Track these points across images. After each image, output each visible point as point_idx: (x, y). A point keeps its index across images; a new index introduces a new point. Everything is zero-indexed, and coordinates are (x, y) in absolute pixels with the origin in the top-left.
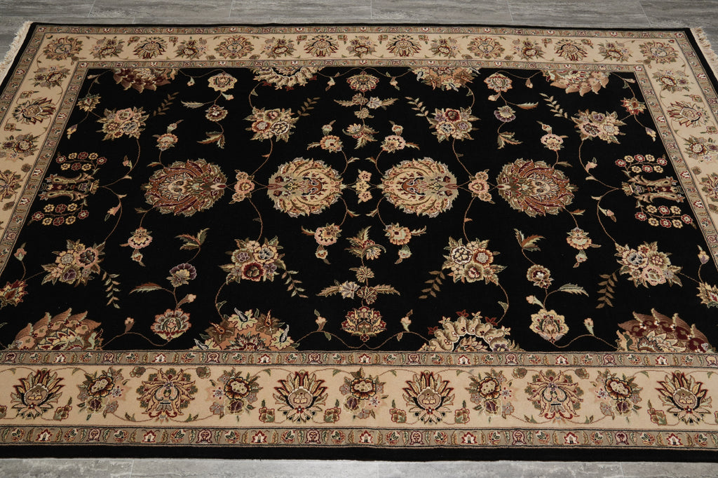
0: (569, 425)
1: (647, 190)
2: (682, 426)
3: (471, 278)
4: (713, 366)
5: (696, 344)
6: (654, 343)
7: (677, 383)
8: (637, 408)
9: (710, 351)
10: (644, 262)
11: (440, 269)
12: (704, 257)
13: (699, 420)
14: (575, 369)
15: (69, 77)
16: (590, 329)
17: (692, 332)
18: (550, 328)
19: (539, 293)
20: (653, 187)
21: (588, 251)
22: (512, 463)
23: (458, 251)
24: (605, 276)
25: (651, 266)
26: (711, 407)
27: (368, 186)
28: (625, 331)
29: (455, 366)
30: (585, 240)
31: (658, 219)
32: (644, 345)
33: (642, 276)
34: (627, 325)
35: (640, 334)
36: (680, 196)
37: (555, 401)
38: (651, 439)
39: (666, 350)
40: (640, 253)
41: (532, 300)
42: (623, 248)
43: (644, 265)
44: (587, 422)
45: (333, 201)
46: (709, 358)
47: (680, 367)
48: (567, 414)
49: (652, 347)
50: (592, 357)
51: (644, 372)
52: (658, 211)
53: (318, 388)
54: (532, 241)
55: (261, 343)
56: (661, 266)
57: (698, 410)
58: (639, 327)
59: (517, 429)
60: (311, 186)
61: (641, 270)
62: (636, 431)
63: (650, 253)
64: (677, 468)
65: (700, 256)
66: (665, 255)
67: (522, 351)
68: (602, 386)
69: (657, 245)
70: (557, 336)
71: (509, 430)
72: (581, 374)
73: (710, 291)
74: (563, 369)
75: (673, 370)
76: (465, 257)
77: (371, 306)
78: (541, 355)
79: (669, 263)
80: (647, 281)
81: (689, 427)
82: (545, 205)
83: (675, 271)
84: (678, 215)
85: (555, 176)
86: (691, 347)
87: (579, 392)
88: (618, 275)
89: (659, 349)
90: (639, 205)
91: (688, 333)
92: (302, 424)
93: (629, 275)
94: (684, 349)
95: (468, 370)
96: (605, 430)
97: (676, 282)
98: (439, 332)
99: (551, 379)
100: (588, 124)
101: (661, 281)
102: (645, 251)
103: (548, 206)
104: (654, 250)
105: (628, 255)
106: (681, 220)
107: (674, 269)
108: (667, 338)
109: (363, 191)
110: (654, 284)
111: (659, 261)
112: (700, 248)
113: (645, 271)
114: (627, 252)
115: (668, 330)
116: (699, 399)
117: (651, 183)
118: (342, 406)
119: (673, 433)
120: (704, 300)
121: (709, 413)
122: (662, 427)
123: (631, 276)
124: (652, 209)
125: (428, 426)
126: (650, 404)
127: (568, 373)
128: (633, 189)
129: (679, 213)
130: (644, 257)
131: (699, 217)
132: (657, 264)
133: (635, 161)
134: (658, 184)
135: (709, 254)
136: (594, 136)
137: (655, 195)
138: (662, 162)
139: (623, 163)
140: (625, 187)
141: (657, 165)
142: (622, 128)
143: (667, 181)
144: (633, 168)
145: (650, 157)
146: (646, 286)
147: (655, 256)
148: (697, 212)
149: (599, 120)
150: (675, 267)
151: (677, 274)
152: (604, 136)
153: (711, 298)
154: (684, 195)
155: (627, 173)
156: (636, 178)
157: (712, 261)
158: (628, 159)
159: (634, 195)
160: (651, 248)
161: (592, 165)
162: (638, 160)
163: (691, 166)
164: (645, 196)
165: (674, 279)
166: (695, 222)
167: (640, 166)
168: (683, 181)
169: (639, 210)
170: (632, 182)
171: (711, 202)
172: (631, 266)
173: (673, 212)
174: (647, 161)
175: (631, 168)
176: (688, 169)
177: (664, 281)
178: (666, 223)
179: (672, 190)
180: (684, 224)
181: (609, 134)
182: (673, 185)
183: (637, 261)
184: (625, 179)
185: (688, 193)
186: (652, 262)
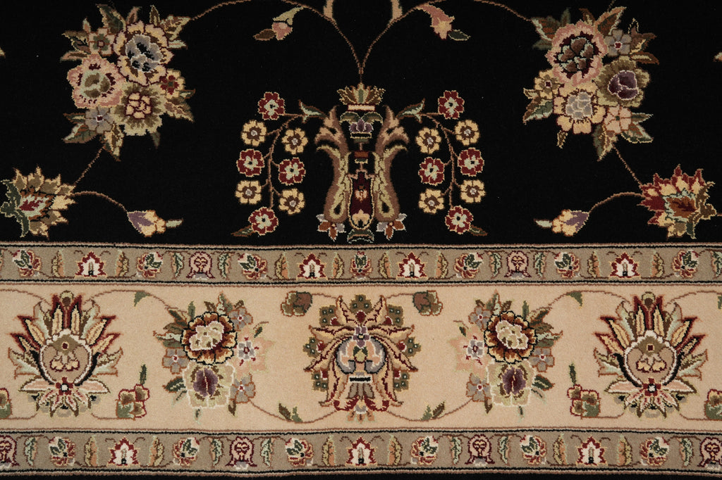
1: (363, 150)
10: (135, 72)
12: (147, 223)
20: (370, 168)
25: (121, 86)
31: (263, 148)
33: (94, 57)
36: (340, 229)
40: (161, 71)
42: (175, 34)
43: (126, 71)
52: (289, 155)
56: (122, 111)
61: (113, 58)
63: (163, 97)
65: (150, 215)
66: (153, 130)
69: (182, 119)
73: (50, 203)
79: (130, 131)
80: (79, 62)
83: (108, 137)
84: (277, 203)
90: (308, 113)
97: (76, 129)
100: (596, 52)
101: (79, 94)
102: (168, 84)
104: (168, 107)
105: (154, 40)
106: (259, 205)
107: (115, 140)
110: (72, 75)
111: (136, 109)
112: (174, 224)
113: (107, 68)
114: (163, 41)
117: (381, 165)
120: (25, 180)
123: (94, 30)
124: (295, 141)
128: (361, 113)
129: (282, 207)
130: (149, 76)
131: (269, 255)
132: (127, 101)
133: (459, 147)
134: (381, 185)
135: (157, 238)
136: (550, 56)
137: (343, 164)
138: (459, 221)
139: (451, 111)
140: (366, 93)
141: (446, 204)
142: (583, 144)
143: (392, 212)
144: (435, 133)
145: (473, 191)
146: (66, 57)
147: (153, 104)
148: (290, 258)
149: (614, 87)
150: (120, 143)
151: (98, 140)
152: (549, 85)
153: (30, 199)
154: (342, 240)
155: (416, 112)
156: (399, 132)
157: (138, 239)
158: (468, 132)
159: (342, 109)
160: (175, 101)
161: (442, 26)
162: (464, 157)
163: (443, 293)
164: (338, 137)
165: (85, 129)
166: (255, 240)
167: (442, 154)
168: (392, 256)
169: (292, 107)
170: (385, 116)
171: (319, 303)
172: (122, 37)
173: (286, 193)
174: (461, 179)
175: (432, 126)
176: (432, 281)
177: (79, 104)
178: (250, 163)
179: (361, 216)
180: (250, 208)
181: (559, 101)
182: (375, 222)
183: (139, 56)
184: (395, 101)
185: (349, 255)
186: (135, 91)
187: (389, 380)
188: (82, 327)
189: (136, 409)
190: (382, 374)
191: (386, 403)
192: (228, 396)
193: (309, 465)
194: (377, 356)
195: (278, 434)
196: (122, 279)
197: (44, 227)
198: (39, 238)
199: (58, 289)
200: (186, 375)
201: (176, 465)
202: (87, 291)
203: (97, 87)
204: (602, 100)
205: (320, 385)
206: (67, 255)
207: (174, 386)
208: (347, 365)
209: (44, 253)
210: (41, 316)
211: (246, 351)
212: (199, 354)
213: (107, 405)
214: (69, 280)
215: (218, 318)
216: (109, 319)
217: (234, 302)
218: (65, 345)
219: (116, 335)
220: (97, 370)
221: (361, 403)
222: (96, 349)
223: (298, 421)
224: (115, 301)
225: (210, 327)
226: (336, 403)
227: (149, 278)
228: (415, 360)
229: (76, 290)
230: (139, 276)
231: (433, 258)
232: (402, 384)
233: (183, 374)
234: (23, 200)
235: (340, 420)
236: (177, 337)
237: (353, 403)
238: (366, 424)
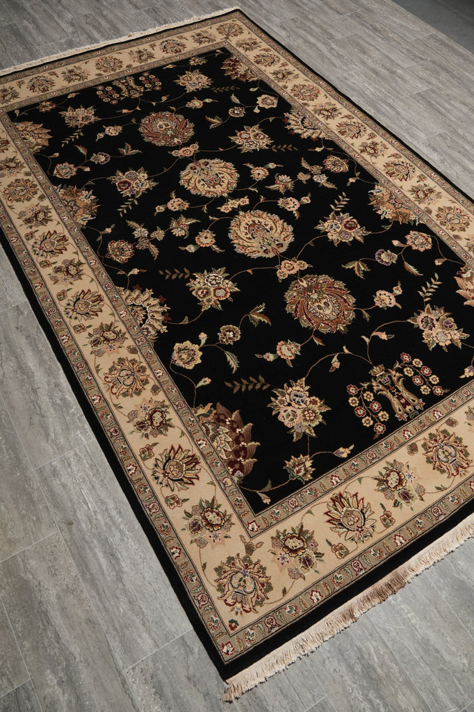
0: (107, 395)
1: (391, 386)
2: (149, 473)
3: (197, 293)
4: (222, 486)
5: (237, 466)
6: (217, 434)
7: (187, 460)
8: (147, 436)
9: (236, 479)
10: (300, 405)
11: (192, 272)
12: (343, 453)
13: (161, 483)
14: (157, 384)
15: (211, 43)
16: (201, 383)
17: (247, 461)
18: (184, 356)
19: (213, 338)
20: (398, 391)
21: (280, 361)
22: (61, 371)
23: (216, 276)
24: (261, 378)
25: (299, 412)
26: (179, 491)
27: (236, 207)
28: (215, 409)
29: (116, 310)
30: (291, 355)
31: (360, 404)
32: (210, 427)
33: (282, 408)
34: (221, 409)
35: (219, 421)
36: (406, 416)
37: (122, 379)
38: (125, 452)
39: (215, 444)
40: (309, 399)
41: (203, 337)
42: (304, 385)
43: (297, 406)
44: (115, 405)
45: (209, 196)
46: (228, 480)
47: (205, 459)
48: (114, 390)
49: (211, 433)
50: (175, 391)
51: (183, 433)
52: (370, 402)
53: (60, 250)
54: (261, 318)
55: (75, 212)
56: (305, 420)
57: (170, 482)
58: (226, 418)
59: (86, 363)
60: (212, 180)
61: (289, 405)
62: (125, 440)
63: (316, 408)
64: (111, 479)
65: (341, 449)
66: (321, 420)
67: (152, 345)
68: (152, 406)
69: (327, 411)
70: (180, 363)
71: (83, 359)
72: (155, 390)
73: (305, 466)
74: (152, 376)
75: (198, 454)
76: (214, 282)
77: (134, 248)
78: (155, 358)
79: (314, 425)
80: (279, 412)
81: (150, 478)
82: (306, 315)
83: (307, 431)
84: (379, 420)
85: (346, 313)
86: (231, 463)
87: (138, 392)
88: (270, 388)
89: (213, 438)
90: (365, 385)
91: (245, 458)
92: (32, 254)
93: (276, 397)
94: (225, 458)
95: (117, 318)
96: (115, 419)
97: (295, 435)
98: (137, 292)
99: (139, 371)
100: (432, 320)
101: (287, 423)
102: (314, 402)
103: (307, 318)
104: (319, 410)
105: (298, 391)
106: (374, 424)
107: (310, 431)
108: (228, 442)
109: (230, 206)
110: (280, 418)
111: (309, 417)
112: (352, 447)
113: (290, 409)
114: (301, 389)
115: (237, 441)
116: (182, 480)
117: (401, 388)
118: (54, 266)
119: (138, 467)
120: (290, 463)
121: (173, 491)
122: (139, 458)
123: (276, 399)
124: (369, 396)
125: (63, 313)
126: (155, 444)
127: (150, 380)
128: (381, 375)
129: (382, 420)
130: (305, 403)
131: (391, 438)
132: (304, 416)
133: (419, 369)
134: (406, 394)
135: (350, 456)
136: (421, 328)
137: (389, 395)
138: (439, 391)
139: (408, 359)
140: (378, 368)
141: (430, 388)
142: (452, 346)
143: (417, 401)
144: (408, 368)
145: (435, 379)
146: (274, 413)
147: (314, 412)
148: (397, 435)
149: (446, 326)
150: (313, 431)
151: (305, 435)
152: (428, 336)
153: (297, 468)
154: (409, 419)
155: (397, 365)
156: (398, 374)
157: (343, 460)
158: (417, 362)
159: (375, 378)
160: (320, 406)
161: (383, 336)
162: (423, 371)
163: (454, 416)
164: (381, 387)
165: (297, 433)
166: (382, 437)
167: (416, 374)
168: (428, 414)
169: (359, 386)
170: (389, 372)
171: (419, 444)
172: (287, 396)
173: (380, 415)
174: (428, 378)
175: (406, 367)
176: (447, 414)
177: (289, 426)
178: (360, 412)
179: (408, 408)
180: (372, 427)
181: (435, 339)
182: (414, 407)
183: (297, 399)
184: (388, 366)
185: (415, 422)
186: (305, 411)
187: (462, 455)
188: (349, 503)
189: (391, 521)
190: (458, 455)
191: (467, 464)
192: (417, 495)
193: (462, 502)
194: (451, 450)
195: (443, 498)
196: (350, 478)
197: (309, 476)
198: (310, 481)
199: (330, 495)
200: (397, 497)
201: (420, 532)
202: (341, 489)
203: (291, 417)
204: (447, 332)
205: (443, 472)
206: (324, 481)
207: (396, 504)
208: (445, 459)
209: (316, 485)
210: (332, 509)
211: (410, 476)
212: (395, 487)
213: (380, 526)
214: (331, 490)
215: (392, 471)
216: (356, 495)
217: (392, 462)
218: (348, 514)
219: (363, 499)
220: (366, 516)
221: (460, 469)
222: (360, 508)
223: (446, 489)
224: (352, 487)
225: (391, 475)
226: (453, 474)
227: (358, 472)
228: (464, 443)
229: (337, 491)
230: (354, 473)
231: (441, 407)
232: (467, 454)
233: (396, 498)
234: (295, 471)
235: (458, 479)
236: (384, 486)
237: (458, 471)
238: (468, 475)
